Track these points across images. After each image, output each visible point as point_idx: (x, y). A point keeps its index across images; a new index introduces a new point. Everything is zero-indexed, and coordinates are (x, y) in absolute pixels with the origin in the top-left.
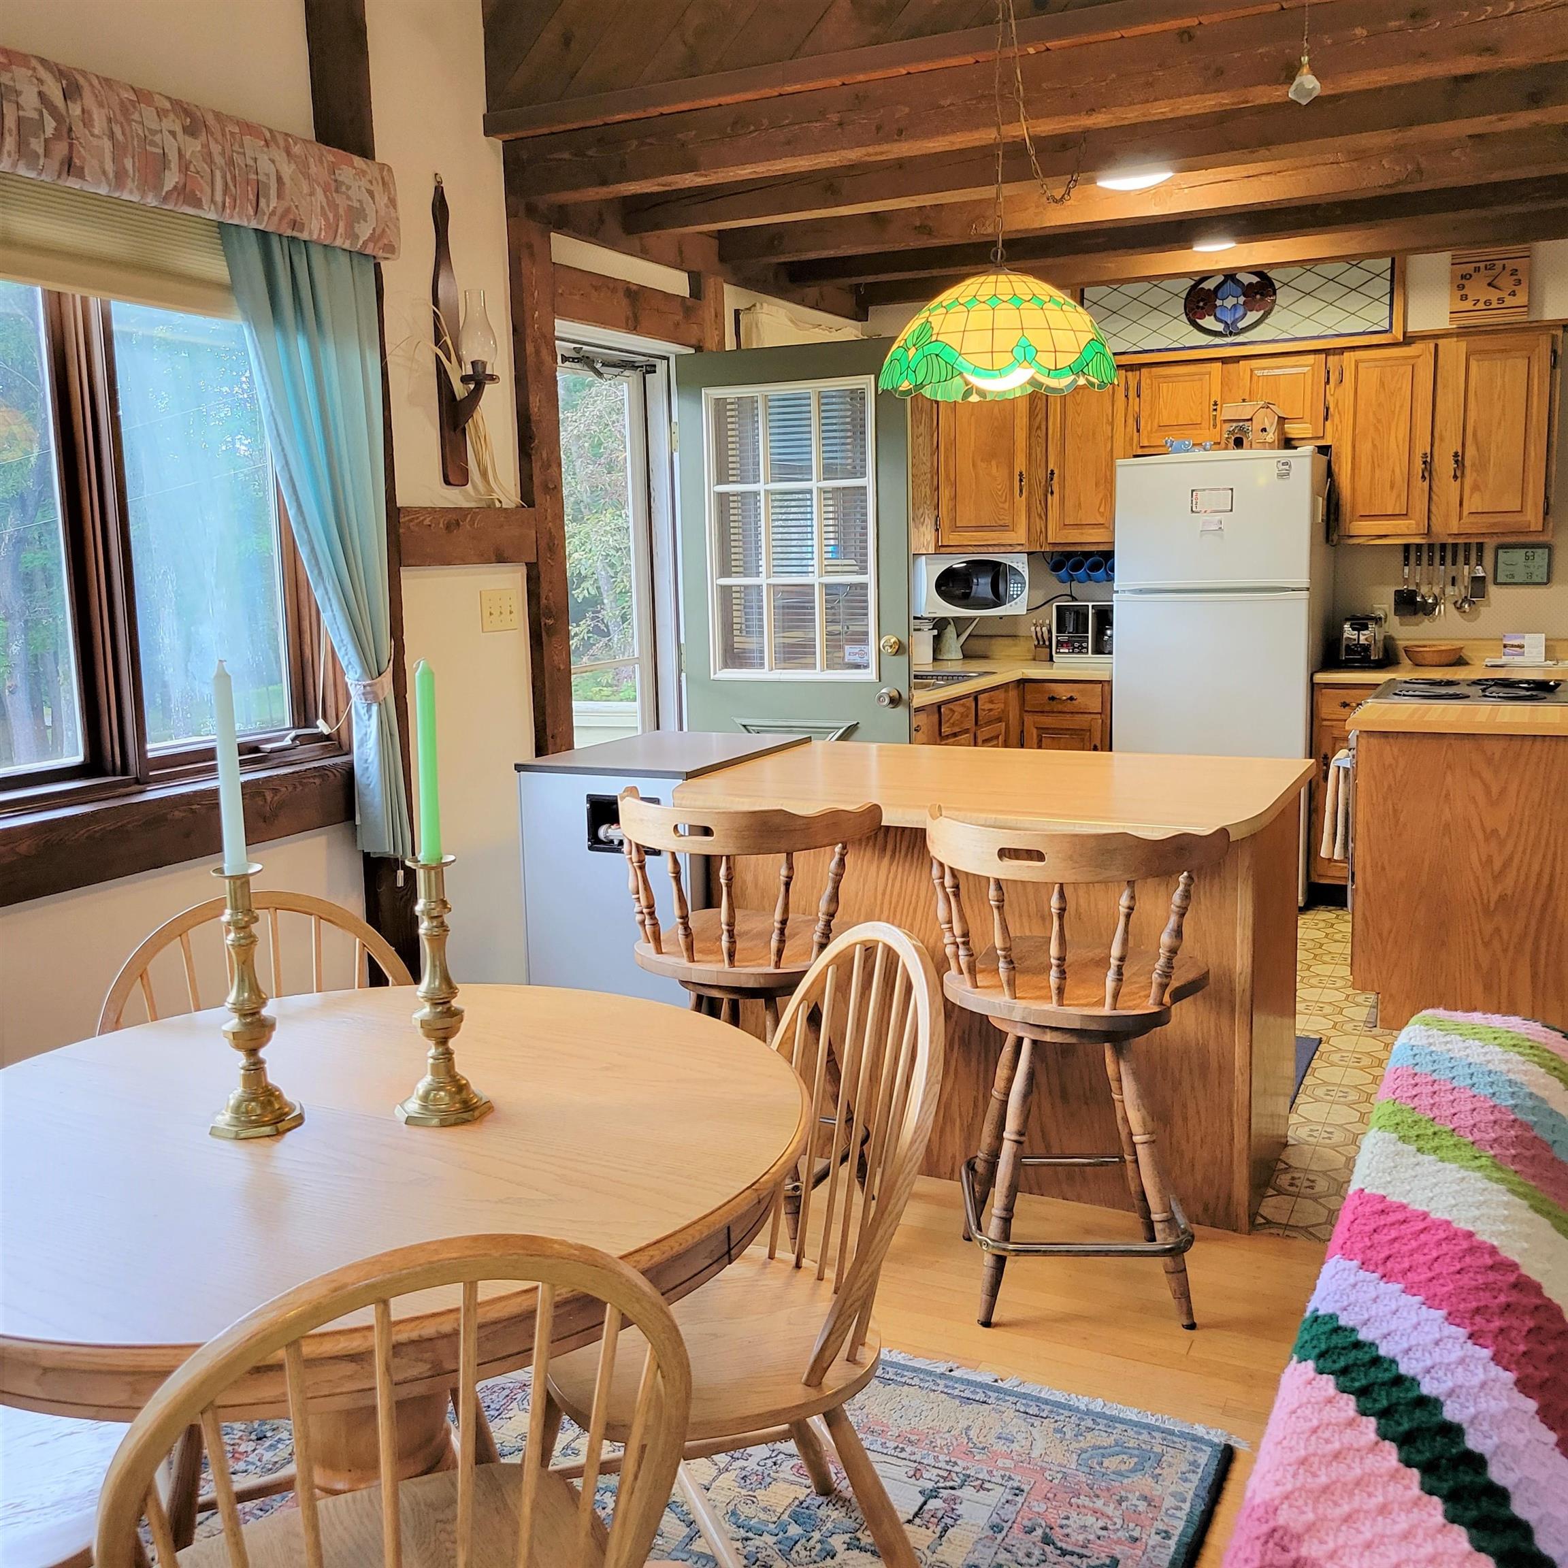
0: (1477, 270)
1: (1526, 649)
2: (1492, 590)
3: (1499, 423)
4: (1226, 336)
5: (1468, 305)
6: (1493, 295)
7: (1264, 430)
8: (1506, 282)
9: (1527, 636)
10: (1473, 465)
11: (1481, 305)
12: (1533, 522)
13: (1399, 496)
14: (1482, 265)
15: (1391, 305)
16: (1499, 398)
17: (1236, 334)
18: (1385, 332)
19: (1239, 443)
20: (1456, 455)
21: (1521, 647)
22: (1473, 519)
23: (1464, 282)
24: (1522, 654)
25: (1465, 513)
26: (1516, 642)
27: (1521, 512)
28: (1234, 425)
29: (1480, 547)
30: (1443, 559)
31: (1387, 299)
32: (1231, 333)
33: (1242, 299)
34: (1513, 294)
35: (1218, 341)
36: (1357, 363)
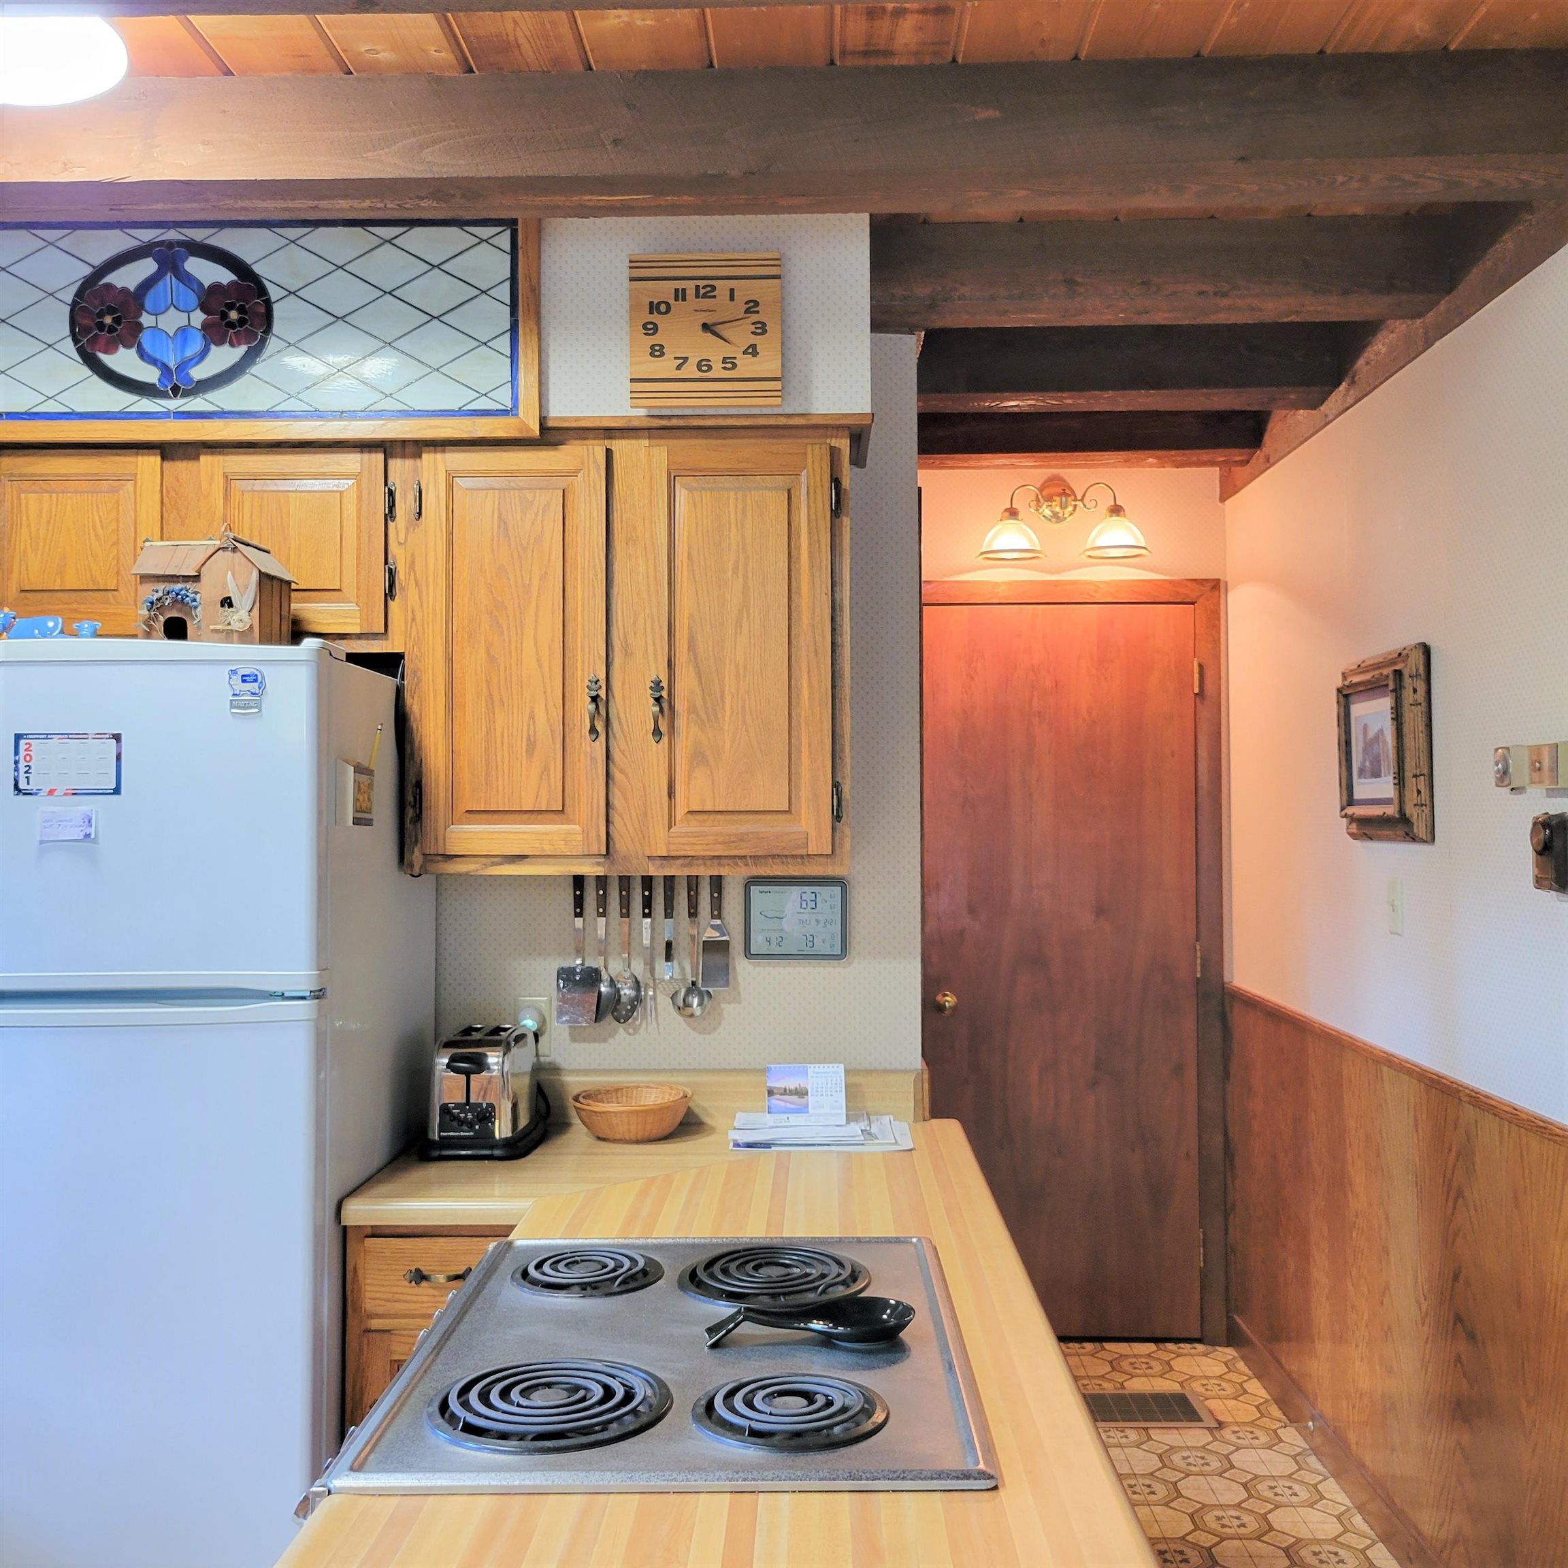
0: (680, 295)
1: (811, 1099)
2: (742, 968)
3: (739, 624)
4: (163, 395)
5: (665, 366)
6: (715, 351)
7: (227, 602)
8: (738, 325)
9: (812, 1069)
10: (692, 709)
11: (690, 370)
12: (812, 834)
13: (546, 769)
14: (690, 286)
15: (514, 357)
16: (735, 571)
17: (187, 393)
18: (504, 413)
19: (176, 630)
20: (657, 686)
21: (801, 1093)
22: (694, 826)
23: (655, 318)
24: (803, 1109)
25: (680, 811)
26: (791, 1084)
27: (789, 812)
28: (161, 587)
29: (717, 883)
30: (647, 903)
31: (504, 344)
32: (176, 390)
33: (198, 318)
34: (752, 351)
35: (147, 405)
36: (450, 479)
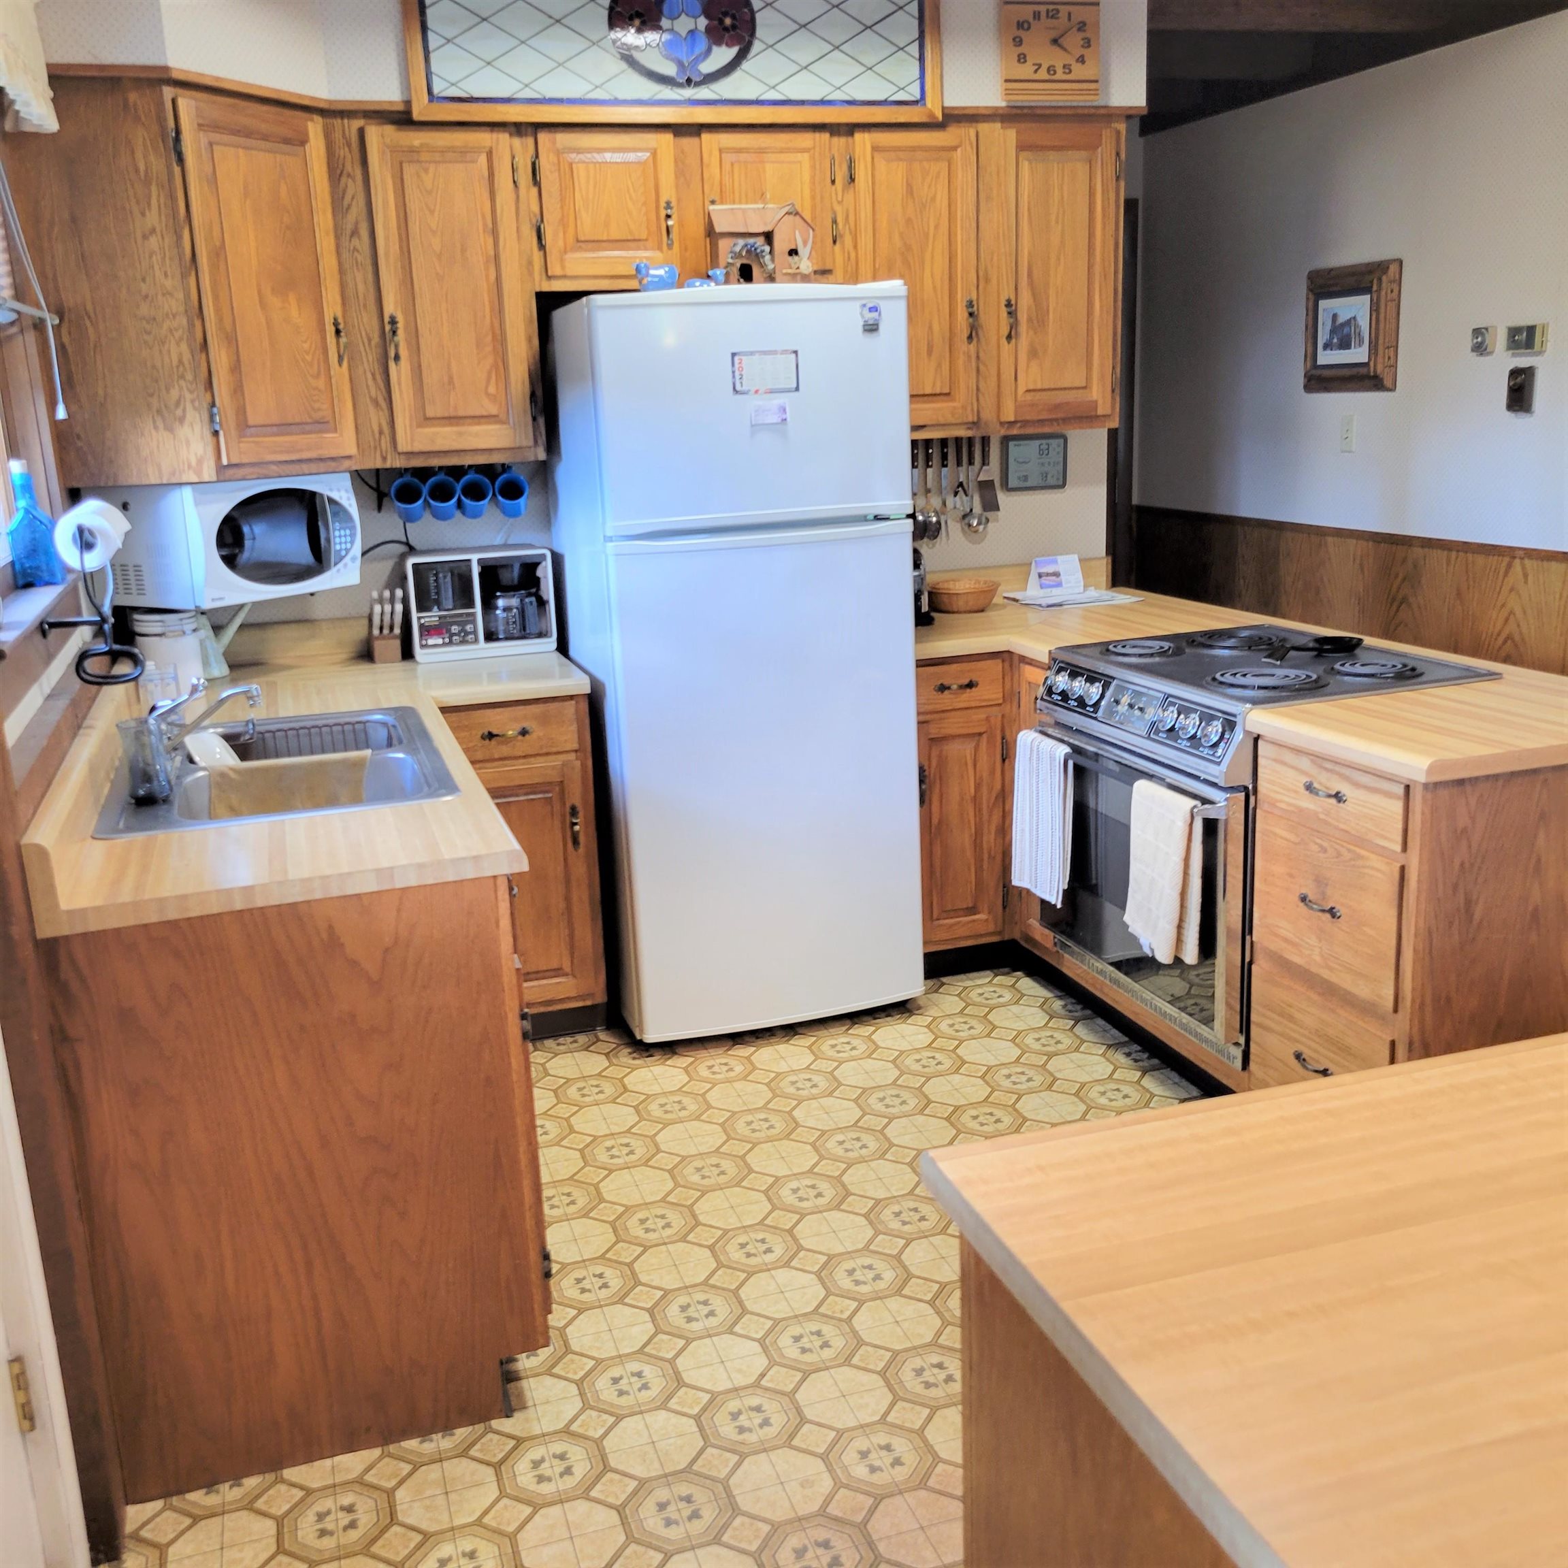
0: (1037, 16)
1: (1063, 578)
3: (1059, 259)
4: (680, 85)
5: (1026, 71)
6: (1058, 59)
7: (793, 252)
8: (1073, 40)
9: (1060, 558)
10: (1030, 320)
11: (1043, 74)
12: (1100, 402)
13: (939, 365)
14: (1043, 9)
15: (922, 59)
16: (1057, 222)
17: (698, 84)
18: (915, 103)
19: (746, 274)
20: (1009, 304)
21: (1057, 574)
22: (1029, 397)
23: (1021, 33)
24: (1059, 585)
25: (1021, 390)
26: (1050, 569)
27: (1085, 388)
28: (741, 242)
29: (985, 441)
31: (914, 49)
32: (689, 81)
33: (703, 22)
34: (1081, 60)
35: (668, 93)
36: (873, 151)
